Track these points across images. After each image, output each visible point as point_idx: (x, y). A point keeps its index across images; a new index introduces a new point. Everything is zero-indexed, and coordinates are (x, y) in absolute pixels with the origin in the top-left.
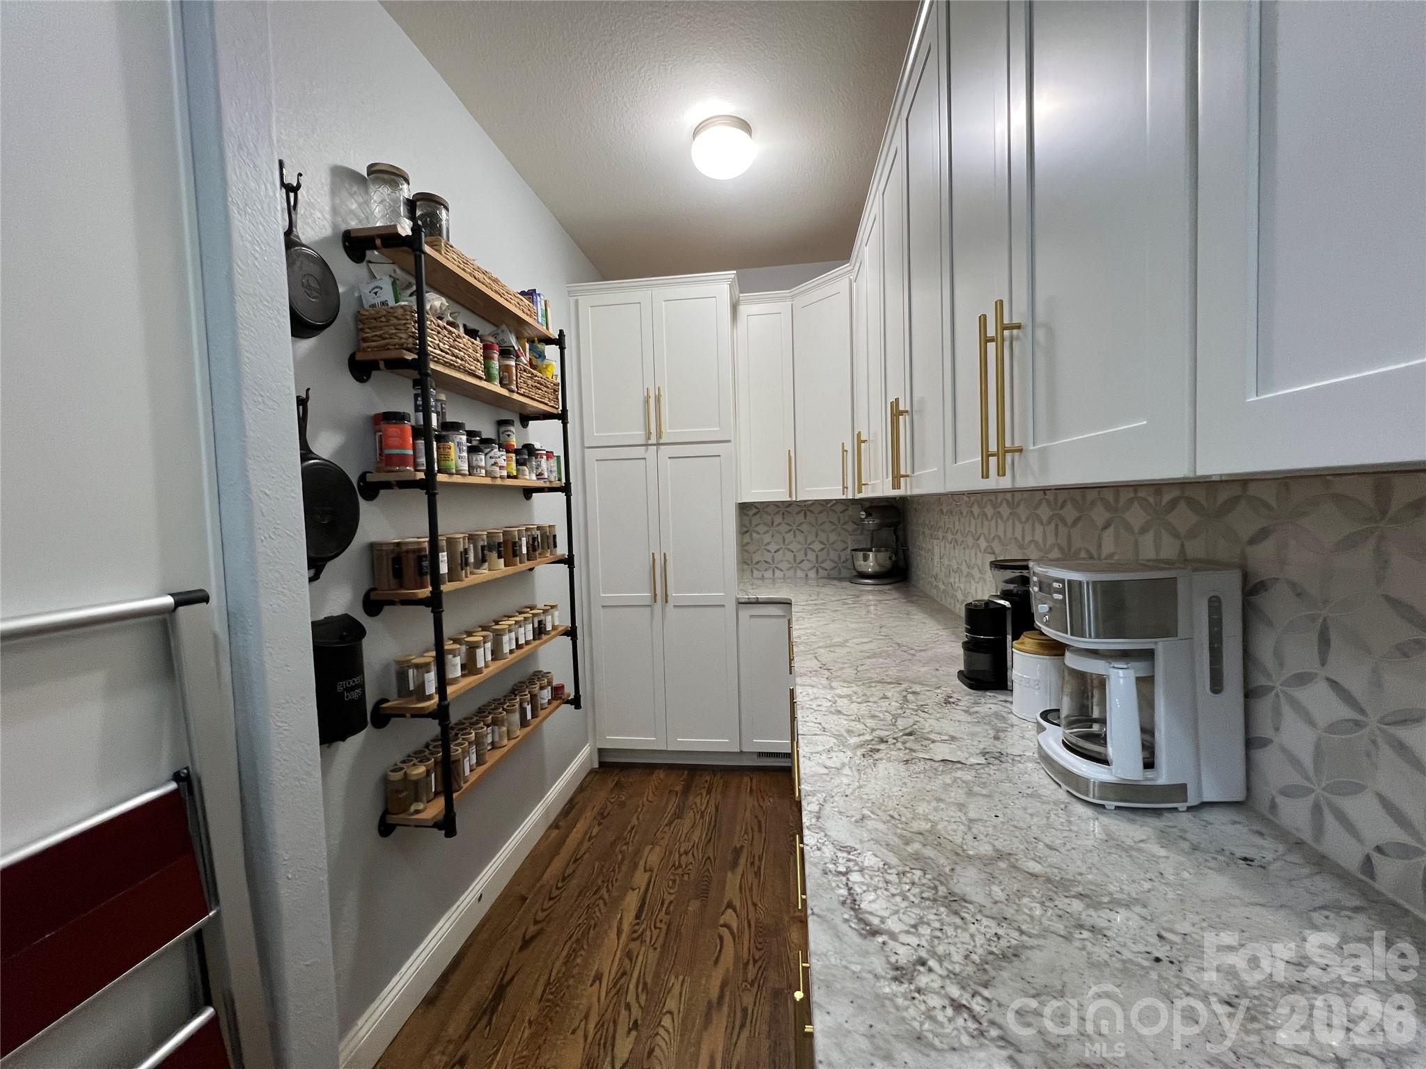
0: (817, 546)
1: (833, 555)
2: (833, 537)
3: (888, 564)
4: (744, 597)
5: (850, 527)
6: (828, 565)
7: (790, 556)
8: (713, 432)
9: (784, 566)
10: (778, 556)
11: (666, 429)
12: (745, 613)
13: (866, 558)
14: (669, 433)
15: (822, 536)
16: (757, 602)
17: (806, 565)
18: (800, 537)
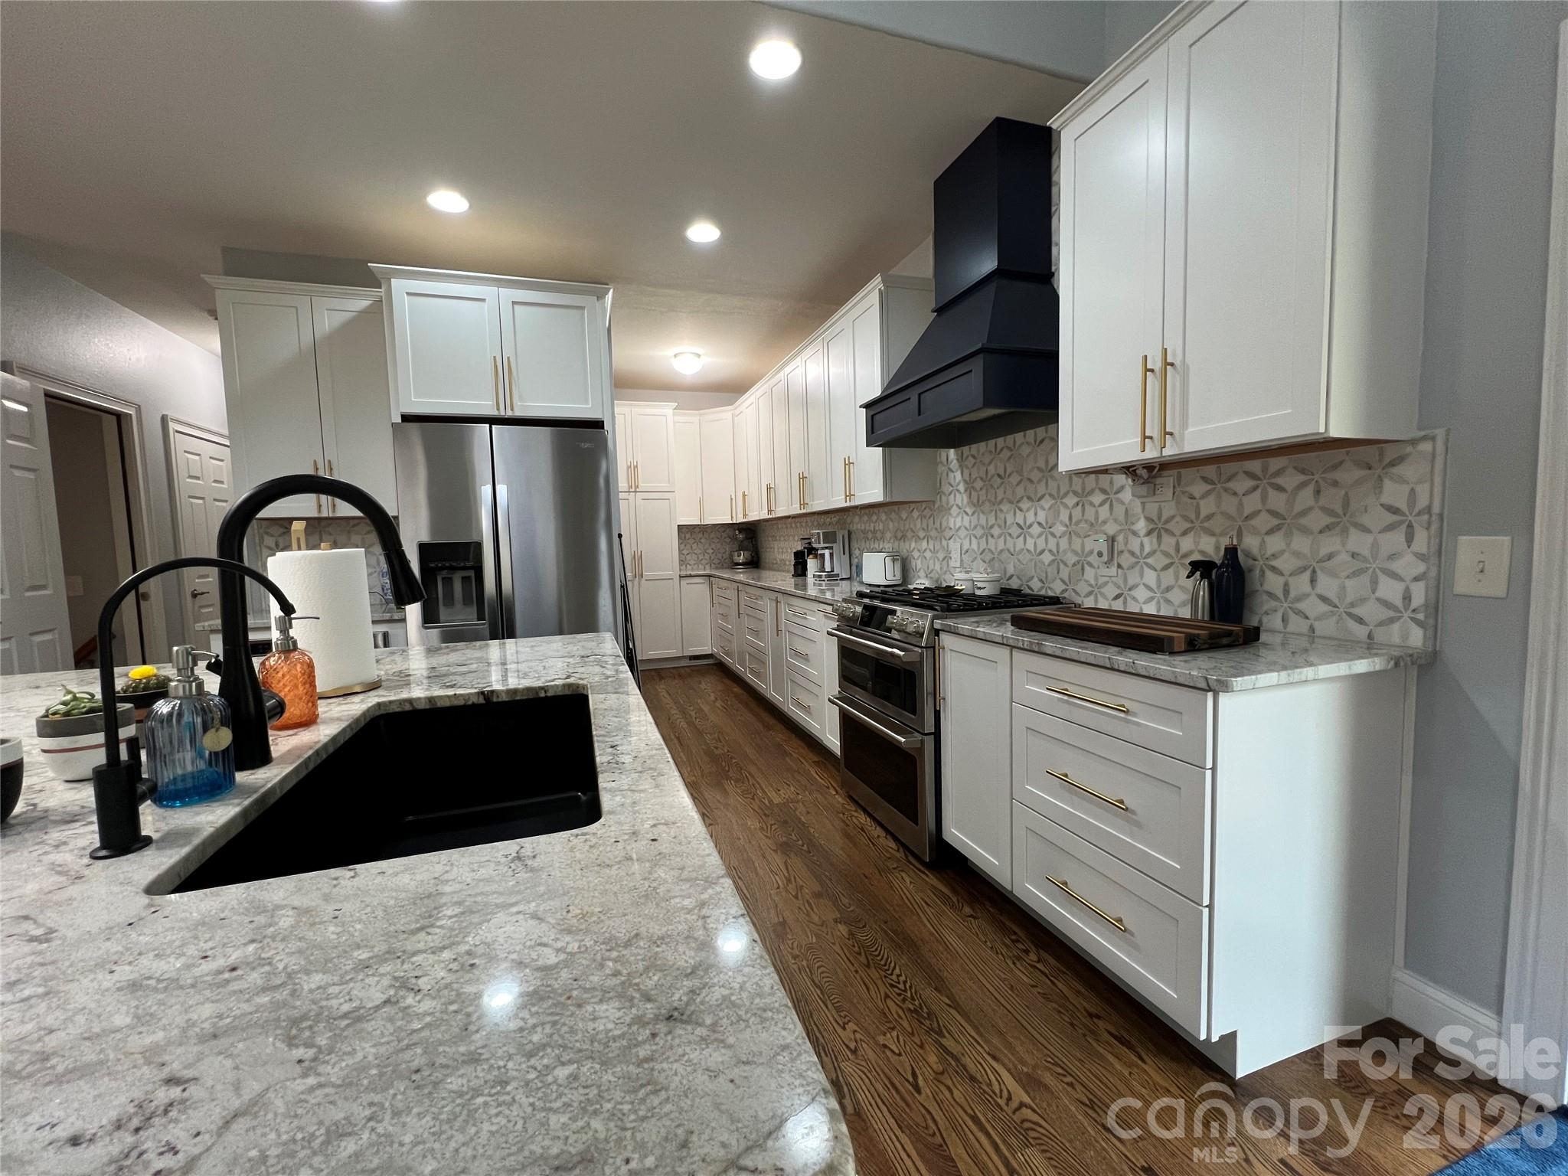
0: (710, 551)
1: (719, 556)
2: (719, 546)
3: (750, 558)
4: (683, 573)
5: (728, 540)
6: (716, 561)
7: (694, 556)
8: (665, 486)
9: (692, 562)
10: (688, 557)
11: (640, 484)
12: (684, 582)
13: (739, 556)
14: (642, 486)
15: (713, 546)
16: (691, 576)
17: (704, 562)
18: (700, 545)
